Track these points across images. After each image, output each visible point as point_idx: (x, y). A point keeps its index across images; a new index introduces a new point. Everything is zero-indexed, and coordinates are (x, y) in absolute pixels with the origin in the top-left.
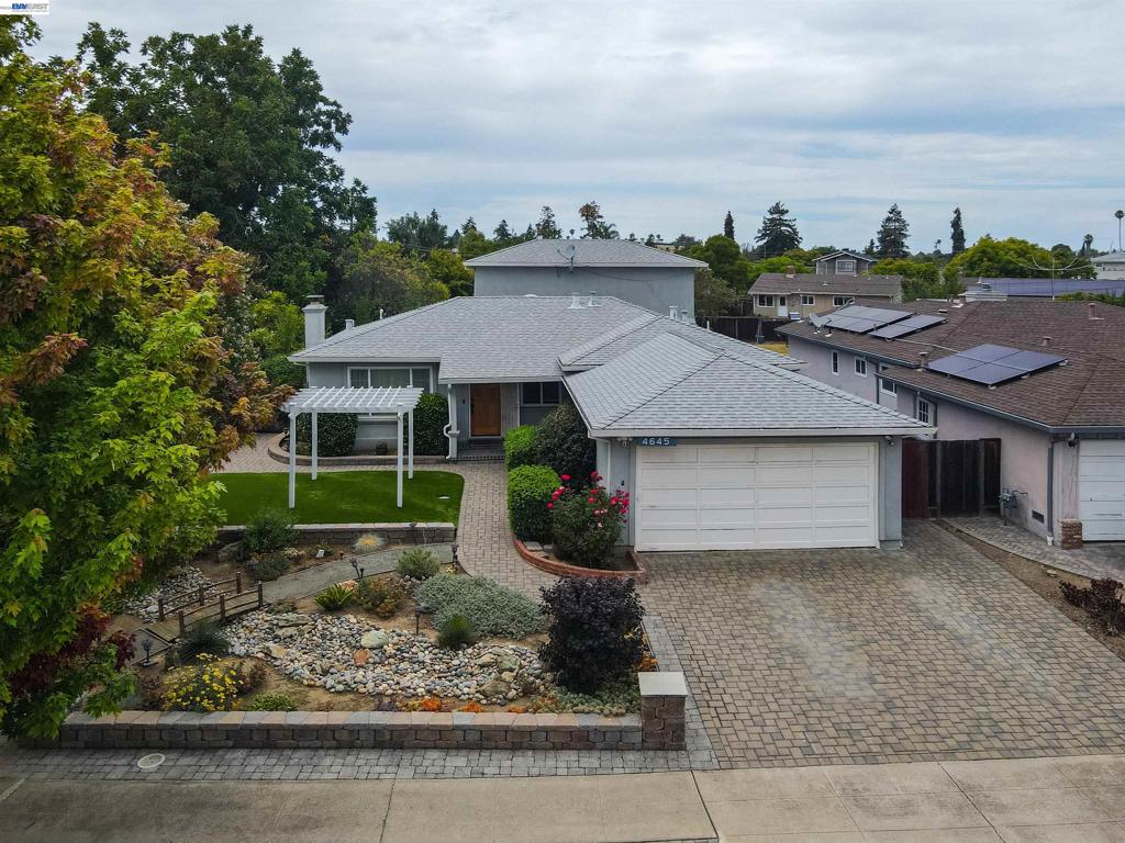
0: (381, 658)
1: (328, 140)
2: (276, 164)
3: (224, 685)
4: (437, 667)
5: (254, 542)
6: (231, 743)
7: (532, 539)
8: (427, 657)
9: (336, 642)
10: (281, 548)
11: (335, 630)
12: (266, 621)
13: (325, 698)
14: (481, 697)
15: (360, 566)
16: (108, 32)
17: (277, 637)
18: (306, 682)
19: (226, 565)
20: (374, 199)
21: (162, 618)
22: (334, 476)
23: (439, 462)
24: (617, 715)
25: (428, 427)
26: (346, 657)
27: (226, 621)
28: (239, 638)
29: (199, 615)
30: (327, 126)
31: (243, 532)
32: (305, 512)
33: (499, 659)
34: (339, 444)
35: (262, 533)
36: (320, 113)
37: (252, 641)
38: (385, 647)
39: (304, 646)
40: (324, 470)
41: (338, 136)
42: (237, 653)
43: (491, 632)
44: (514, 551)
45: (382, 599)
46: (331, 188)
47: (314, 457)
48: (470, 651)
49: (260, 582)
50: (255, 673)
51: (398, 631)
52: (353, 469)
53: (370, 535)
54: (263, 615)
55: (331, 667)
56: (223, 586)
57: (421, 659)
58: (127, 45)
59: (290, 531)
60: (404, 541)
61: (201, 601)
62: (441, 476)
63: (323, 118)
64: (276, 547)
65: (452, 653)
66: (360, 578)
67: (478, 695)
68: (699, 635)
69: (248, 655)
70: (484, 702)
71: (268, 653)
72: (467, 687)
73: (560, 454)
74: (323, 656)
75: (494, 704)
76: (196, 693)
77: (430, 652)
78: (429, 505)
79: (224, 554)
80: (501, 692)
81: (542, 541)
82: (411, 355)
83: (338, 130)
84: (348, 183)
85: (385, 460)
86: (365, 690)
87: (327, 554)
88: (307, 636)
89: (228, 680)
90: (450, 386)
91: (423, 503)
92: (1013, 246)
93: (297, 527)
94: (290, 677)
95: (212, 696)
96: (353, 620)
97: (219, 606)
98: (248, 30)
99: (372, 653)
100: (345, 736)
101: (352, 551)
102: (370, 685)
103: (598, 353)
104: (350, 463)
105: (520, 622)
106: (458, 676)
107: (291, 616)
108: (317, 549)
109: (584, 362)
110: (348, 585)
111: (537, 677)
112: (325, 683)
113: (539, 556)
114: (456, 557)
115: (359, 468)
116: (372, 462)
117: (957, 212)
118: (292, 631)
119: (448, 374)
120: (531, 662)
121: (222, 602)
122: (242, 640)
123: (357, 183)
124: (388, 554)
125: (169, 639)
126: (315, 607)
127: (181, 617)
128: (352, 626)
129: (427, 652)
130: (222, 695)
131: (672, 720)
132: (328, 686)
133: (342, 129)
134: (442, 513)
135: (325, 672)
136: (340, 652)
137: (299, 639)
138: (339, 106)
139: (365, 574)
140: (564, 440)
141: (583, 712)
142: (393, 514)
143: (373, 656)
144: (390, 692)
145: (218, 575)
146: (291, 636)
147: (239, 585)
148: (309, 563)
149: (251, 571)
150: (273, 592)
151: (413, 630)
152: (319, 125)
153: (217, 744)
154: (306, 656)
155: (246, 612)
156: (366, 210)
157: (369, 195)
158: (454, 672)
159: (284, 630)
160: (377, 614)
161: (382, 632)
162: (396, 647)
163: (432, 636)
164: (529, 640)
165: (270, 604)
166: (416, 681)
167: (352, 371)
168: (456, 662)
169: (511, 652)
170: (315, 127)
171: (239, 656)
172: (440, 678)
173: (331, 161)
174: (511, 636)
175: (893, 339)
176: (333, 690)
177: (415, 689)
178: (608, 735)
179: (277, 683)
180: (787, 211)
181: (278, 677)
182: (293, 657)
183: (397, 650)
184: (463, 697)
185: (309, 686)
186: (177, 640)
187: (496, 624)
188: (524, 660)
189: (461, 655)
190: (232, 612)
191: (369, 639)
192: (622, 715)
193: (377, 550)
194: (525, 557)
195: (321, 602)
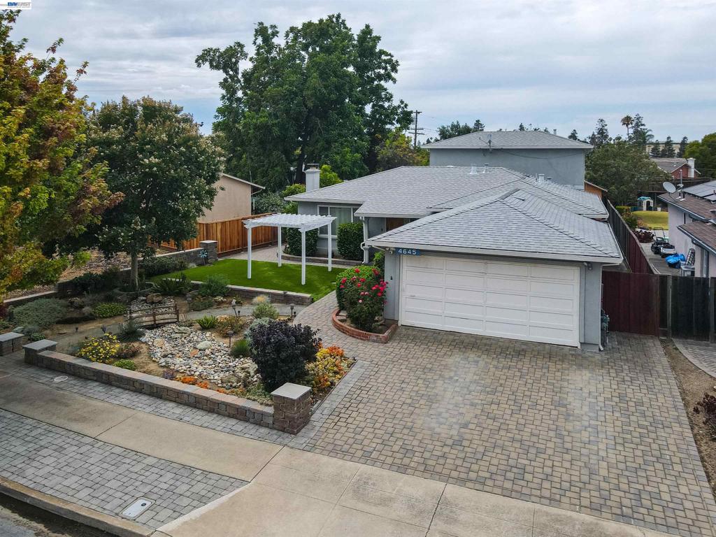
1: (388, 77)
6: (95, 378)
10: (215, 296)
11: (196, 338)
13: (152, 368)
16: (269, 27)
17: (171, 337)
18: (153, 359)
20: (412, 112)
24: (267, 405)
25: (351, 242)
26: (188, 352)
27: (157, 326)
38: (207, 350)
39: (177, 343)
41: (393, 74)
42: (143, 341)
46: (386, 106)
48: (243, 360)
53: (264, 296)
58: (278, 32)
64: (212, 295)
65: (233, 359)
66: (237, 316)
69: (146, 342)
70: (219, 385)
72: (218, 376)
75: (223, 387)
82: (350, 199)
83: (392, 70)
84: (396, 103)
94: (150, 355)
96: (208, 335)
98: (339, 16)
99: (199, 352)
100: (137, 385)
101: (249, 302)
110: (222, 318)
114: (294, 313)
119: (362, 210)
121: (154, 315)
123: (402, 102)
128: (204, 337)
129: (223, 356)
131: (289, 414)
133: (394, 69)
136: (187, 349)
137: (179, 340)
138: (392, 56)
143: (199, 354)
146: (176, 338)
148: (224, 305)
152: (380, 68)
153: (90, 378)
155: (168, 323)
157: (409, 109)
158: (225, 369)
160: (222, 334)
161: (209, 343)
162: (211, 351)
165: (181, 321)
167: (320, 208)
170: (379, 70)
176: (160, 365)
178: (256, 415)
183: (211, 353)
185: (153, 361)
189: (236, 361)
190: (160, 322)
191: (201, 345)
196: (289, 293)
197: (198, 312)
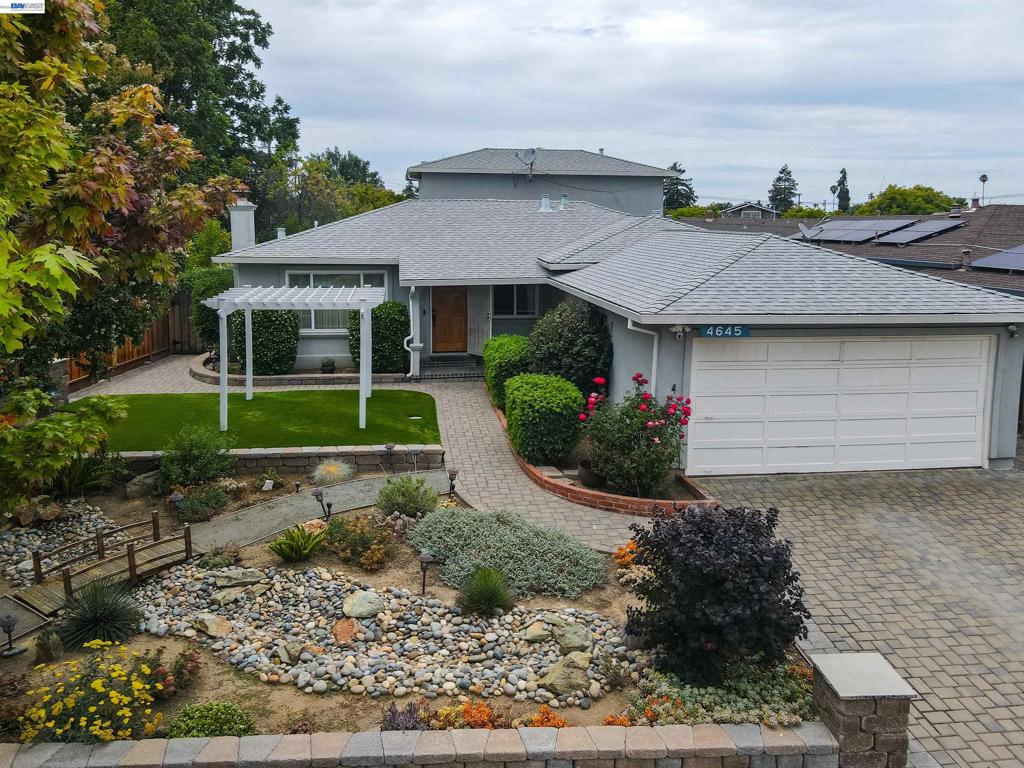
0: (375, 631)
1: (248, 54)
2: (189, 63)
3: (129, 693)
4: (464, 645)
5: (176, 470)
7: (547, 462)
8: (443, 628)
9: (304, 609)
10: (214, 478)
11: (301, 590)
12: (198, 579)
13: (298, 704)
14: (549, 695)
15: (326, 501)
17: (214, 602)
18: (264, 677)
19: (137, 503)
20: (297, 120)
21: (39, 578)
22: (274, 396)
23: (397, 381)
24: (789, 726)
25: (386, 339)
26: (321, 632)
27: (137, 581)
28: (158, 605)
29: (97, 573)
30: (245, 38)
31: (159, 459)
32: (242, 433)
33: (557, 631)
34: (279, 360)
35: (186, 459)
36: (237, 23)
37: (177, 610)
38: (381, 615)
39: (257, 616)
40: (260, 390)
41: (257, 50)
42: (154, 630)
43: (531, 588)
44: (525, 478)
45: (366, 545)
46: (251, 106)
47: (249, 376)
48: (509, 618)
49: (187, 524)
50: (183, 666)
51: (396, 591)
52: (295, 388)
53: (332, 461)
54: (192, 571)
55: (303, 650)
56: (133, 530)
57: (437, 633)
59: (225, 458)
60: (377, 469)
61: (100, 552)
62: (405, 394)
63: (241, 28)
64: (206, 477)
65: (483, 623)
66: (327, 516)
67: (542, 691)
68: (824, 585)
69: (170, 634)
70: (555, 702)
71: (202, 630)
72: (523, 678)
73: (566, 360)
74: (287, 631)
75: (570, 706)
76: (80, 709)
77: (449, 621)
78: (400, 426)
79: (134, 488)
80: (578, 687)
81: (561, 464)
82: (362, 256)
83: (257, 42)
84: (268, 102)
85: (334, 379)
86: (360, 688)
87: (277, 486)
88: (259, 600)
89: (137, 685)
90: (413, 289)
91: (391, 424)
92: (920, 193)
93: (233, 452)
94: (238, 668)
95: (109, 714)
96: (327, 576)
97: (126, 559)
99: (358, 625)
101: (310, 481)
102: (369, 680)
103: (589, 251)
104: (290, 382)
105: (570, 573)
106: (499, 658)
107: (235, 572)
108: (263, 480)
109: (575, 259)
110: (314, 526)
111: (622, 658)
112: (296, 677)
113: (565, 483)
114: (453, 487)
115: (302, 388)
116: (317, 381)
117: (843, 172)
118: (236, 593)
119: (410, 275)
120: (604, 633)
121: (131, 553)
122: (162, 610)
123: (279, 101)
124: (358, 485)
125: (47, 609)
126: (267, 558)
127: (67, 578)
128: (325, 584)
129: (444, 622)
130: (127, 712)
131: (887, 735)
132: (301, 682)
133: (262, 41)
134: (419, 435)
135: (294, 660)
136: (311, 625)
137: (248, 606)
138: (257, 16)
139: (334, 510)
140: (572, 343)
141: (730, 721)
142: (355, 436)
143: (363, 630)
144: (401, 690)
145: (126, 516)
146: (236, 601)
147: (156, 528)
148: (253, 498)
149: (173, 509)
150: (206, 538)
151: (417, 588)
152: (236, 35)
154: (260, 633)
155: (168, 567)
156: (288, 131)
157: (291, 115)
158: (491, 653)
159: (224, 592)
160: (361, 566)
161: (371, 594)
162: (397, 615)
163: (448, 598)
164: (589, 598)
165: (202, 555)
166: (438, 670)
167: (290, 276)
168: (491, 636)
169: (571, 619)
170: (232, 38)
171: (157, 636)
172: (472, 662)
173: (250, 76)
174: (560, 593)
175: (907, 244)
176: (309, 689)
177: (440, 685)
178: (784, 761)
179: (219, 679)
180: (684, 171)
181: (219, 669)
182: (241, 636)
183: (400, 619)
184: (518, 696)
185: (270, 683)
186: (60, 613)
187: (538, 578)
188: (594, 631)
189: (496, 626)
190: (146, 568)
191: (354, 604)
192: (797, 725)
193: (344, 480)
194: (543, 484)
195: (279, 551)
196: (398, 448)
197: (206, 525)
